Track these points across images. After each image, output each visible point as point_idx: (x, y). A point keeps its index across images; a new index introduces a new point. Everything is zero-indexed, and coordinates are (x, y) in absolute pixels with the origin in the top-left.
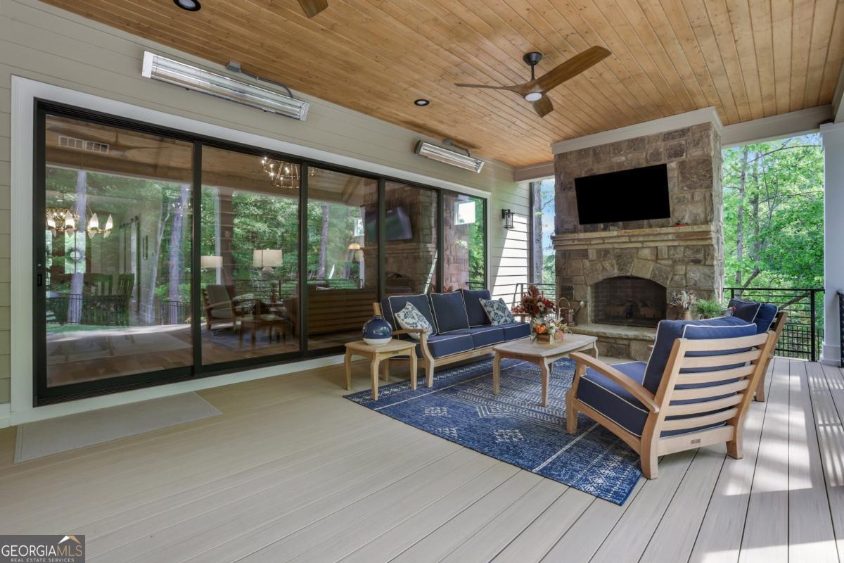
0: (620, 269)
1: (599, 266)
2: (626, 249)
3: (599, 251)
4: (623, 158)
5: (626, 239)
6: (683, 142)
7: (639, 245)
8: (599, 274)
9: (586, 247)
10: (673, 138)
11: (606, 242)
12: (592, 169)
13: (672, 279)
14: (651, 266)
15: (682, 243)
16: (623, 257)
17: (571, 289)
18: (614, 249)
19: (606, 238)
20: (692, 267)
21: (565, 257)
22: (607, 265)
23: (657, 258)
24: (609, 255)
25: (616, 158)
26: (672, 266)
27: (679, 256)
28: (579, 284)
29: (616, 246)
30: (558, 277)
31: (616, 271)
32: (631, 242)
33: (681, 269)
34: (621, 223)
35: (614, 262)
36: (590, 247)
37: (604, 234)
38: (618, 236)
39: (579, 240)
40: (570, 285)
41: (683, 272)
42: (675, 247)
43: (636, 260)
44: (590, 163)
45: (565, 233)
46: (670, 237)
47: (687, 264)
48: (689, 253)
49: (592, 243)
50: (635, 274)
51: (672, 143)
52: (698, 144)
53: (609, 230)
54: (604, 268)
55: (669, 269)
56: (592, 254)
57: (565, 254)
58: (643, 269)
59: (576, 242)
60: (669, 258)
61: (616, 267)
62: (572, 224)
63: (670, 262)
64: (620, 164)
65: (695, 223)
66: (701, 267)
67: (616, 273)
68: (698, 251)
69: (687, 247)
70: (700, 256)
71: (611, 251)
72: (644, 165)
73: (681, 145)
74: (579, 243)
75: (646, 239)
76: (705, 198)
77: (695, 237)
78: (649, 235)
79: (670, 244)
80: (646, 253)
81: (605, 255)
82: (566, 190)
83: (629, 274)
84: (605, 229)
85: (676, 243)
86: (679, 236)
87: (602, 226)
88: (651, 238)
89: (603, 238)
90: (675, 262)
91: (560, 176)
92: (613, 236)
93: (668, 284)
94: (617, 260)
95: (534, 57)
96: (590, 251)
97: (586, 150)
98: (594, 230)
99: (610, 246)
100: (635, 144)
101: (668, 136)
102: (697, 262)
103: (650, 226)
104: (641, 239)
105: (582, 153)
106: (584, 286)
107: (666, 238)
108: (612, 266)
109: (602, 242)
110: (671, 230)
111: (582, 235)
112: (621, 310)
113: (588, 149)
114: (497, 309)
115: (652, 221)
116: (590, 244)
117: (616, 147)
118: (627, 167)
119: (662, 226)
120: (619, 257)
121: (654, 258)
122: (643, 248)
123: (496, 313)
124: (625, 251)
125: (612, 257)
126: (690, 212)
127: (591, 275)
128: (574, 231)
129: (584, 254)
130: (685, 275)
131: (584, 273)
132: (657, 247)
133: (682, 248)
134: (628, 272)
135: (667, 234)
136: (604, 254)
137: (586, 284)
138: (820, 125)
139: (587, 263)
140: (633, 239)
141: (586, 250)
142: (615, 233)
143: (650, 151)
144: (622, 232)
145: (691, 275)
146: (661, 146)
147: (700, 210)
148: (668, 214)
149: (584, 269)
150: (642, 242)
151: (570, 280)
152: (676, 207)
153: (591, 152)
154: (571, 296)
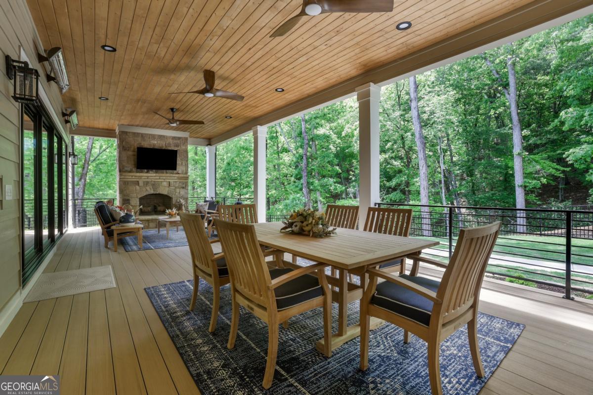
0: (154, 191)
1: (144, 189)
2: (157, 182)
3: (144, 182)
4: (156, 142)
5: (158, 178)
7: (163, 180)
8: (144, 193)
9: (138, 180)
10: (176, 139)
11: (148, 178)
12: (141, 144)
13: (175, 194)
14: (167, 189)
16: (155, 185)
17: (128, 200)
18: (152, 181)
20: (182, 190)
22: (148, 188)
23: (170, 185)
25: (152, 142)
26: (175, 189)
27: (177, 185)
28: (134, 198)
29: (153, 180)
30: (121, 195)
32: (160, 179)
33: (178, 190)
34: (154, 170)
35: (151, 187)
37: (149, 175)
38: (155, 176)
39: (135, 176)
40: (129, 198)
41: (179, 192)
42: (176, 182)
43: (161, 187)
44: (140, 140)
45: (125, 172)
46: (175, 178)
47: (180, 188)
48: (180, 184)
50: (161, 193)
51: (175, 141)
52: (184, 144)
53: (150, 173)
54: (146, 190)
55: (173, 190)
56: (141, 184)
57: (125, 183)
58: (164, 190)
59: (133, 177)
60: (174, 186)
61: (152, 189)
62: (130, 168)
64: (154, 145)
65: (182, 174)
66: (184, 190)
67: (152, 192)
68: (184, 184)
69: (180, 182)
70: (184, 186)
71: (150, 182)
72: (164, 148)
73: (178, 143)
74: (135, 178)
75: (167, 178)
76: (186, 164)
77: (184, 179)
78: (167, 176)
79: (174, 180)
80: (165, 184)
81: (147, 184)
83: (158, 193)
84: (147, 172)
85: (177, 180)
86: (179, 178)
87: (146, 171)
88: (169, 178)
89: (147, 176)
90: (176, 188)
91: (122, 143)
92: (152, 176)
93: (173, 196)
95: (175, 110)
96: (140, 182)
97: (138, 134)
98: (141, 172)
99: (150, 180)
100: (161, 137)
101: (174, 138)
102: (183, 188)
103: (167, 173)
104: (164, 178)
105: (136, 135)
106: (136, 199)
107: (173, 178)
108: (150, 189)
109: (146, 178)
110: (174, 175)
111: (138, 174)
112: (149, 209)
115: (168, 171)
116: (141, 179)
117: (153, 137)
118: (157, 147)
119: (171, 173)
120: (153, 185)
121: (168, 186)
125: (150, 185)
126: (181, 169)
127: (140, 193)
128: (130, 172)
129: (137, 183)
131: (136, 192)
132: (170, 182)
133: (178, 183)
134: (157, 191)
135: (174, 177)
136: (146, 183)
137: (137, 197)
138: (207, 145)
139: (138, 187)
140: (161, 178)
141: (138, 181)
142: (154, 175)
143: (167, 142)
144: (157, 175)
145: (181, 193)
146: (171, 141)
147: (184, 169)
148: (175, 169)
149: (136, 190)
150: (164, 179)
151: (128, 195)
152: (178, 167)
153: (140, 135)
154: (129, 203)
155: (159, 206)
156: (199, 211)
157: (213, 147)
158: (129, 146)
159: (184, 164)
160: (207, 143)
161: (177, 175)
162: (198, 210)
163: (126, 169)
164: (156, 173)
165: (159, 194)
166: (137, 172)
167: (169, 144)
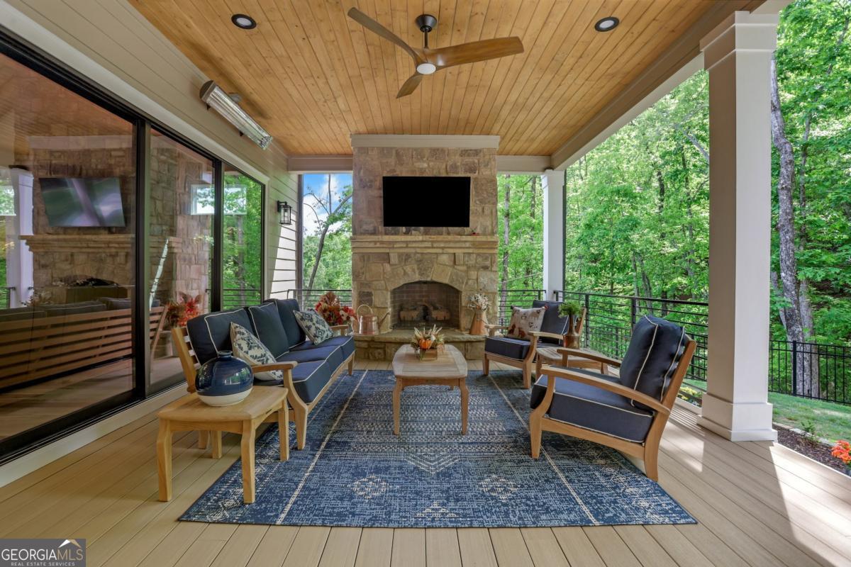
0: (421, 274)
1: (400, 271)
2: (426, 254)
3: (400, 255)
4: (425, 165)
5: (429, 245)
6: (476, 161)
7: (439, 251)
8: (400, 279)
9: (387, 251)
10: (468, 156)
11: (409, 246)
12: (394, 171)
13: (467, 283)
14: (449, 271)
15: (476, 251)
16: (423, 262)
17: (370, 294)
18: (417, 253)
19: (410, 242)
20: (482, 273)
21: (364, 260)
22: (408, 269)
23: (454, 263)
24: (410, 260)
25: (419, 164)
26: (467, 272)
27: (472, 262)
28: (379, 290)
29: (419, 250)
30: (355, 282)
31: (417, 275)
32: (433, 247)
33: (473, 274)
34: (422, 228)
35: (415, 267)
36: (392, 251)
37: (409, 238)
38: (422, 241)
39: (382, 242)
40: (369, 290)
41: (475, 277)
42: (470, 254)
43: (435, 266)
44: (393, 163)
45: (364, 234)
46: (468, 245)
47: (478, 270)
48: (480, 259)
49: (395, 246)
50: (435, 279)
51: (468, 160)
52: (488, 165)
53: (411, 235)
54: (405, 273)
55: (463, 274)
56: (394, 259)
57: (363, 256)
58: (442, 275)
59: (378, 245)
60: (464, 264)
61: (417, 272)
62: (372, 225)
63: (464, 268)
64: (422, 170)
65: (484, 234)
66: (488, 273)
67: (417, 278)
68: (486, 259)
69: (478, 255)
70: (488, 263)
71: (412, 256)
72: (444, 175)
73: (474, 163)
74: (382, 246)
75: (447, 246)
76: (492, 212)
77: (487, 246)
78: (450, 242)
79: (467, 251)
80: (445, 259)
81: (406, 260)
82: (366, 188)
83: (429, 279)
84: (407, 233)
85: (471, 251)
86: (476, 245)
87: (404, 229)
88: (452, 245)
89: (407, 242)
90: (469, 268)
91: (359, 173)
92: (416, 239)
93: (463, 288)
94: (418, 265)
96: (391, 255)
97: (389, 149)
98: (396, 234)
99: (413, 251)
100: (437, 153)
101: (465, 153)
102: (486, 268)
103: (449, 234)
104: (442, 245)
105: (384, 152)
106: (385, 292)
107: (463, 245)
108: (413, 270)
109: (405, 246)
110: (464, 238)
111: (386, 238)
112: (415, 314)
113: (392, 148)
114: (317, 322)
115: (451, 229)
116: (393, 248)
117: (419, 153)
118: (428, 174)
119: (460, 234)
120: (420, 262)
121: (452, 263)
122: (443, 253)
123: (317, 328)
124: (426, 257)
125: (413, 262)
126: (481, 223)
127: (392, 279)
128: (374, 233)
129: (386, 258)
130: (477, 279)
131: (384, 277)
132: (455, 254)
133: (475, 256)
134: (428, 276)
135: (465, 242)
136: (406, 258)
137: (387, 289)
138: (545, 169)
139: (388, 267)
140: (435, 245)
141: (388, 253)
142: (421, 238)
143: (450, 163)
144: (427, 237)
145: (481, 279)
146: (458, 159)
147: (488, 223)
148: (467, 225)
149: (384, 273)
150: (443, 248)
151: (368, 285)
152: (471, 218)
153: (394, 152)
154: (370, 302)
155: (436, 308)
156: (516, 331)
157: (557, 174)
158: (372, 178)
159: (487, 212)
160: (543, 165)
161: (470, 238)
162: (514, 326)
163: (365, 227)
164: (426, 233)
165: (433, 283)
166: (386, 234)
167: (455, 167)
